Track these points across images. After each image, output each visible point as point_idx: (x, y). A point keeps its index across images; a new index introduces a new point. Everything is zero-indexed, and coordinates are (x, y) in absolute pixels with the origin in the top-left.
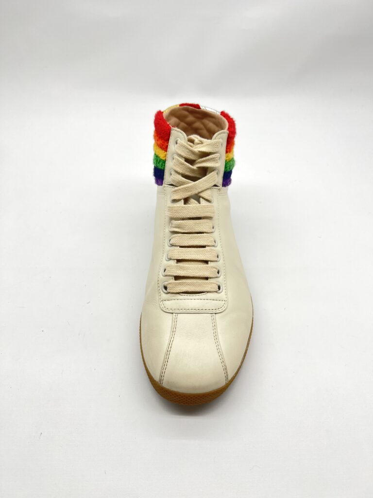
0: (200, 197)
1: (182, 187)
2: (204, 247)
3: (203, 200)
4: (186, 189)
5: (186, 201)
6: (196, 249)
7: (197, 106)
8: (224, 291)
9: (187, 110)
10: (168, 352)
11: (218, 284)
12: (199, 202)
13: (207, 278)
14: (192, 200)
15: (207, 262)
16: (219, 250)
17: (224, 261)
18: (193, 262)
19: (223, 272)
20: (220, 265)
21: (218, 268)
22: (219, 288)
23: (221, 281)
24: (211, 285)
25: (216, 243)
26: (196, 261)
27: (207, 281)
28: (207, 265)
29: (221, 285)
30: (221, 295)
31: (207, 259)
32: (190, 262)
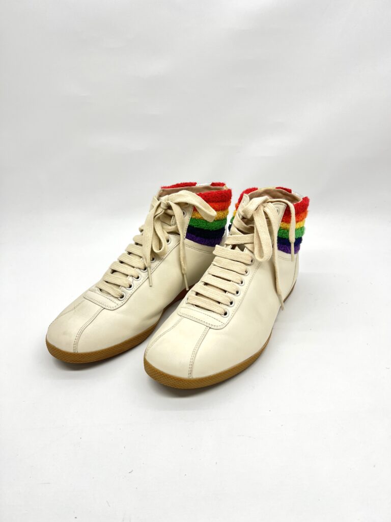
0: (245, 247)
1: (234, 236)
2: (230, 281)
3: (247, 250)
4: (237, 239)
5: (234, 247)
6: (222, 280)
7: (290, 191)
8: (229, 317)
9: (281, 192)
10: (164, 333)
11: (226, 310)
12: (242, 250)
13: (219, 303)
14: (237, 248)
15: (225, 291)
16: (242, 289)
17: (243, 298)
18: (216, 288)
19: (235, 305)
20: (236, 299)
21: (232, 300)
22: (226, 314)
23: (230, 310)
24: (220, 308)
25: (242, 282)
26: (217, 288)
27: (218, 304)
28: (224, 293)
29: (228, 313)
30: (225, 320)
31: (226, 289)
32: (213, 287)
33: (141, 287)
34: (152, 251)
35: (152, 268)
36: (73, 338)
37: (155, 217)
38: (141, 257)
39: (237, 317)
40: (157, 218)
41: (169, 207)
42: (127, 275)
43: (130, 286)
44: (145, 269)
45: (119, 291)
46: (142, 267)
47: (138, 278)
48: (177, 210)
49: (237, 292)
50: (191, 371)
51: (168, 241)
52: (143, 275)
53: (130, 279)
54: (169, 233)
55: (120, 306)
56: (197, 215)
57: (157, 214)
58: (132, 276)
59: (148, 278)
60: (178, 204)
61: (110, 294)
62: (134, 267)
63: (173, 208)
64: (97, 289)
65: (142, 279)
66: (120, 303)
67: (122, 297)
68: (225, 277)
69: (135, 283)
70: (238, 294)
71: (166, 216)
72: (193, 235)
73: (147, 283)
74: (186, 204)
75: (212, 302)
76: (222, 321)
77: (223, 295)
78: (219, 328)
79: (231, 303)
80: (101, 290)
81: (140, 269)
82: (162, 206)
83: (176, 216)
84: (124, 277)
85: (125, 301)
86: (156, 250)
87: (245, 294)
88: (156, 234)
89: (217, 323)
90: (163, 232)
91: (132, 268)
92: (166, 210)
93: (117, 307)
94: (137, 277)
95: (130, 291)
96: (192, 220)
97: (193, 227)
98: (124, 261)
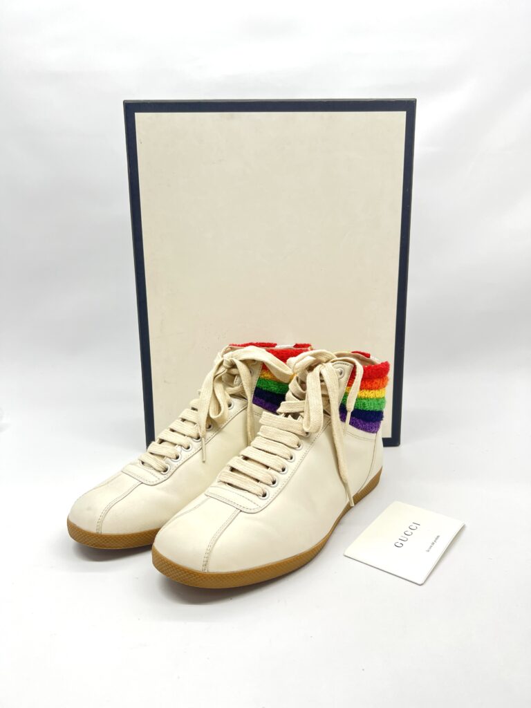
0: (299, 415)
2: (275, 455)
3: (301, 418)
4: (292, 406)
8: (268, 500)
11: (266, 491)
12: (296, 419)
13: (258, 481)
14: (290, 416)
15: (267, 467)
16: (290, 466)
17: (290, 478)
18: (256, 464)
19: (279, 485)
20: (281, 478)
21: (275, 478)
22: (264, 495)
23: (271, 491)
24: (258, 488)
25: (291, 458)
26: (258, 462)
27: (256, 483)
28: (265, 470)
29: (267, 494)
30: (262, 502)
31: (268, 464)
32: (253, 462)
33: (190, 460)
34: (209, 418)
35: (207, 437)
36: (98, 515)
37: (215, 378)
38: (195, 423)
39: (279, 501)
40: (218, 379)
41: (234, 366)
42: (175, 445)
43: (177, 458)
44: (199, 438)
45: (163, 462)
46: (195, 435)
47: (188, 448)
48: (242, 369)
49: (283, 470)
50: (207, 561)
51: (230, 405)
52: (195, 445)
53: (178, 449)
54: (233, 395)
55: (161, 481)
56: (267, 375)
57: (218, 373)
58: (181, 446)
59: (201, 449)
60: (244, 361)
61: (152, 467)
62: (184, 435)
63: (238, 366)
64: (139, 461)
65: (193, 450)
66: (162, 477)
67: (166, 470)
68: (270, 451)
69: (184, 454)
70: (285, 472)
71: (229, 376)
72: (261, 400)
73: (198, 456)
74: (254, 361)
75: (248, 479)
76: (257, 503)
77: (263, 471)
78: (252, 511)
79: (274, 483)
80: (143, 463)
81: (191, 437)
82: (224, 364)
83: (241, 375)
84: (171, 447)
85: (169, 475)
86: (213, 416)
87: (293, 474)
88: (216, 398)
89: (252, 506)
90: (225, 394)
91: (183, 436)
92: (229, 369)
93: (158, 482)
94: (186, 447)
95: (176, 464)
96: (260, 380)
97: (262, 389)
98: (175, 429)
